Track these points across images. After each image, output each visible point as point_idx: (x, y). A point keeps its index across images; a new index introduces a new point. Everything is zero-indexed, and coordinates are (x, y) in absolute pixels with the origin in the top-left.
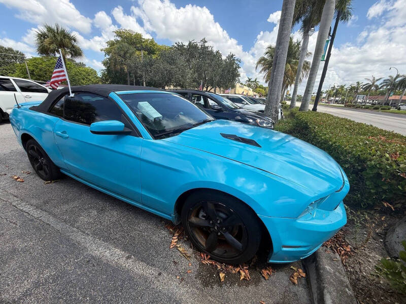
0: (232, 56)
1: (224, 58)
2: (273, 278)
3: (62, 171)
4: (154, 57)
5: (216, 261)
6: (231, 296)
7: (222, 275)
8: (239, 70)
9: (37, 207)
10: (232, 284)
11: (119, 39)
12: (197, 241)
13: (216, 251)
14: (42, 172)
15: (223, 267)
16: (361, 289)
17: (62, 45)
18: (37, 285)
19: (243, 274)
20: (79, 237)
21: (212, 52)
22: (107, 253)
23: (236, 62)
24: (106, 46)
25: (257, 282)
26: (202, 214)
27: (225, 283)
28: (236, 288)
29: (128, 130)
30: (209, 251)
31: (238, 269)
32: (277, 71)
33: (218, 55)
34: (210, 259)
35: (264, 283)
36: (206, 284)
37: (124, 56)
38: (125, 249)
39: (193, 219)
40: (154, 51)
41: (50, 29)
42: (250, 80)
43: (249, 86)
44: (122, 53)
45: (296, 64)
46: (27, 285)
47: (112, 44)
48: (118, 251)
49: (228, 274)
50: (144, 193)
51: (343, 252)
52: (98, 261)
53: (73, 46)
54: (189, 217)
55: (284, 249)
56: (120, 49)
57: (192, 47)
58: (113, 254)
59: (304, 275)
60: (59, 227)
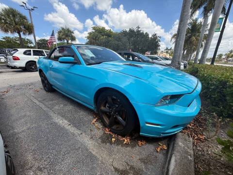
0: (155, 35)
1: (150, 36)
2: (144, 147)
3: (53, 87)
4: (110, 39)
5: (113, 132)
6: (115, 150)
7: (113, 139)
8: (159, 43)
9: (40, 101)
10: (118, 145)
11: (94, 31)
12: (104, 121)
13: (113, 127)
14: (46, 88)
15: (116, 136)
16: (203, 160)
17: (67, 36)
18: (28, 129)
19: (126, 141)
20: (52, 114)
21: (143, 33)
22: (61, 122)
23: (158, 38)
24: (88, 35)
25: (133, 146)
26: (107, 105)
27: (114, 143)
28: (120, 147)
29: (75, 61)
30: (110, 126)
31: (123, 139)
32: (180, 38)
33: (147, 34)
34: (110, 131)
35: (137, 148)
36: (103, 142)
37: (95, 39)
38: (69, 121)
39: (102, 108)
40: (111, 35)
41: (63, 29)
42: (167, 48)
43: (167, 52)
44: (94, 37)
45: (199, 36)
46: (25, 128)
47: (90, 34)
48: (66, 121)
49: (117, 140)
50: (81, 94)
51: (196, 138)
52: (56, 124)
53: (72, 36)
54: (100, 107)
55: (147, 125)
56: (94, 35)
57: (131, 31)
58: (63, 122)
59: (166, 148)
60: (45, 109)
